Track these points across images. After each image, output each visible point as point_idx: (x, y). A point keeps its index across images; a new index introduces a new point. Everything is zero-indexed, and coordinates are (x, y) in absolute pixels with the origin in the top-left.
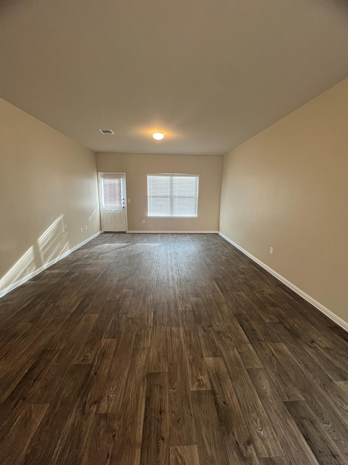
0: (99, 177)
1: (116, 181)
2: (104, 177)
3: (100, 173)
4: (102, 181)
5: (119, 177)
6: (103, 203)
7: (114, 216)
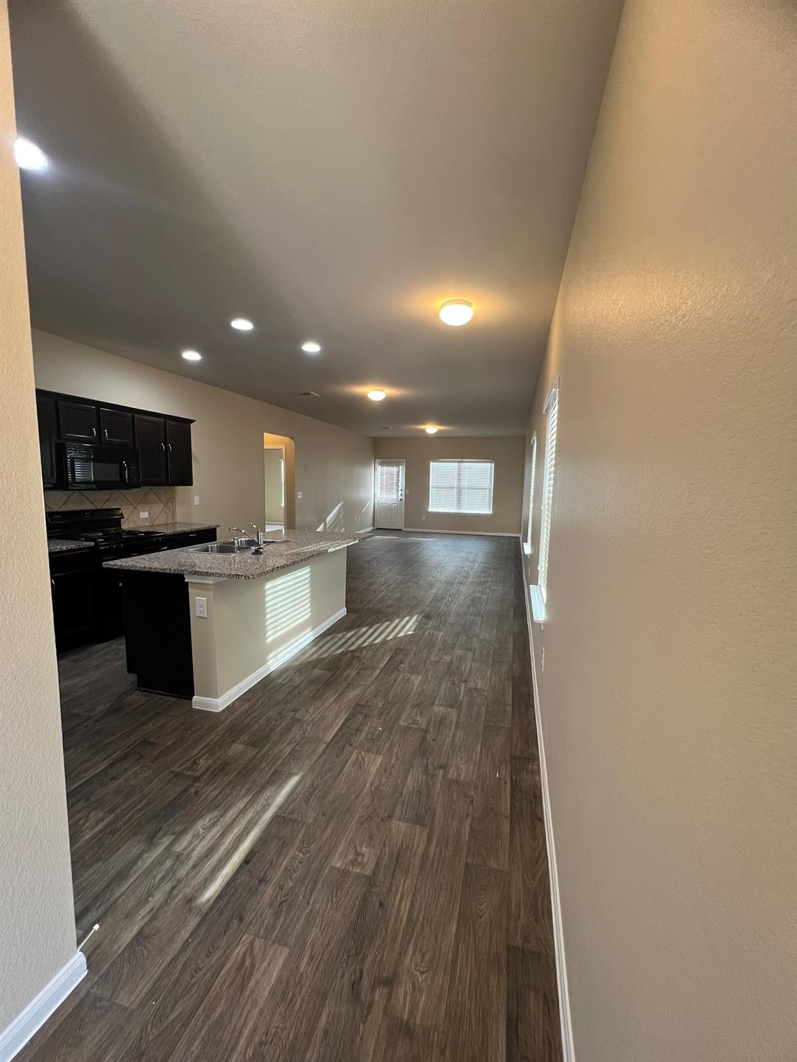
0: (377, 465)
1: (395, 469)
2: (382, 464)
3: (378, 461)
4: (379, 468)
5: (397, 464)
6: (378, 495)
7: (390, 510)
